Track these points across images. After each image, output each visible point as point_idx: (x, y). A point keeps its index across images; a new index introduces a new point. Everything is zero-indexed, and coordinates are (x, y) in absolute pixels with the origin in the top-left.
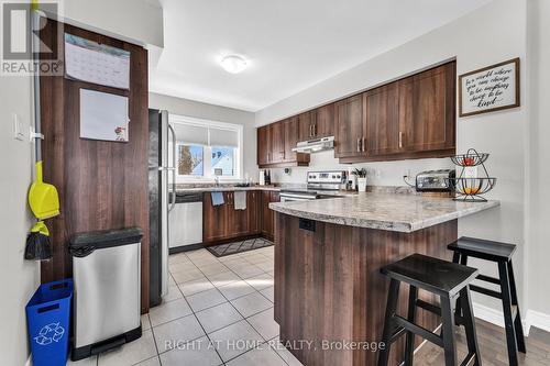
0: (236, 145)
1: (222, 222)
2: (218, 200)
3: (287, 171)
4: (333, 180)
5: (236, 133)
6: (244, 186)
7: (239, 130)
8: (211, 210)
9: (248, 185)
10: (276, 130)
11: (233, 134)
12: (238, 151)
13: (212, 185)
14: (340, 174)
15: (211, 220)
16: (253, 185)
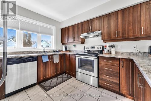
0: (52, 35)
1: (47, 70)
2: (46, 60)
3: (74, 46)
4: (98, 49)
5: (52, 29)
6: (56, 52)
7: (54, 29)
8: (42, 65)
9: (58, 51)
10: (71, 29)
11: (51, 29)
12: (53, 37)
13: (42, 52)
14: (101, 47)
15: (42, 69)
16: (60, 51)
